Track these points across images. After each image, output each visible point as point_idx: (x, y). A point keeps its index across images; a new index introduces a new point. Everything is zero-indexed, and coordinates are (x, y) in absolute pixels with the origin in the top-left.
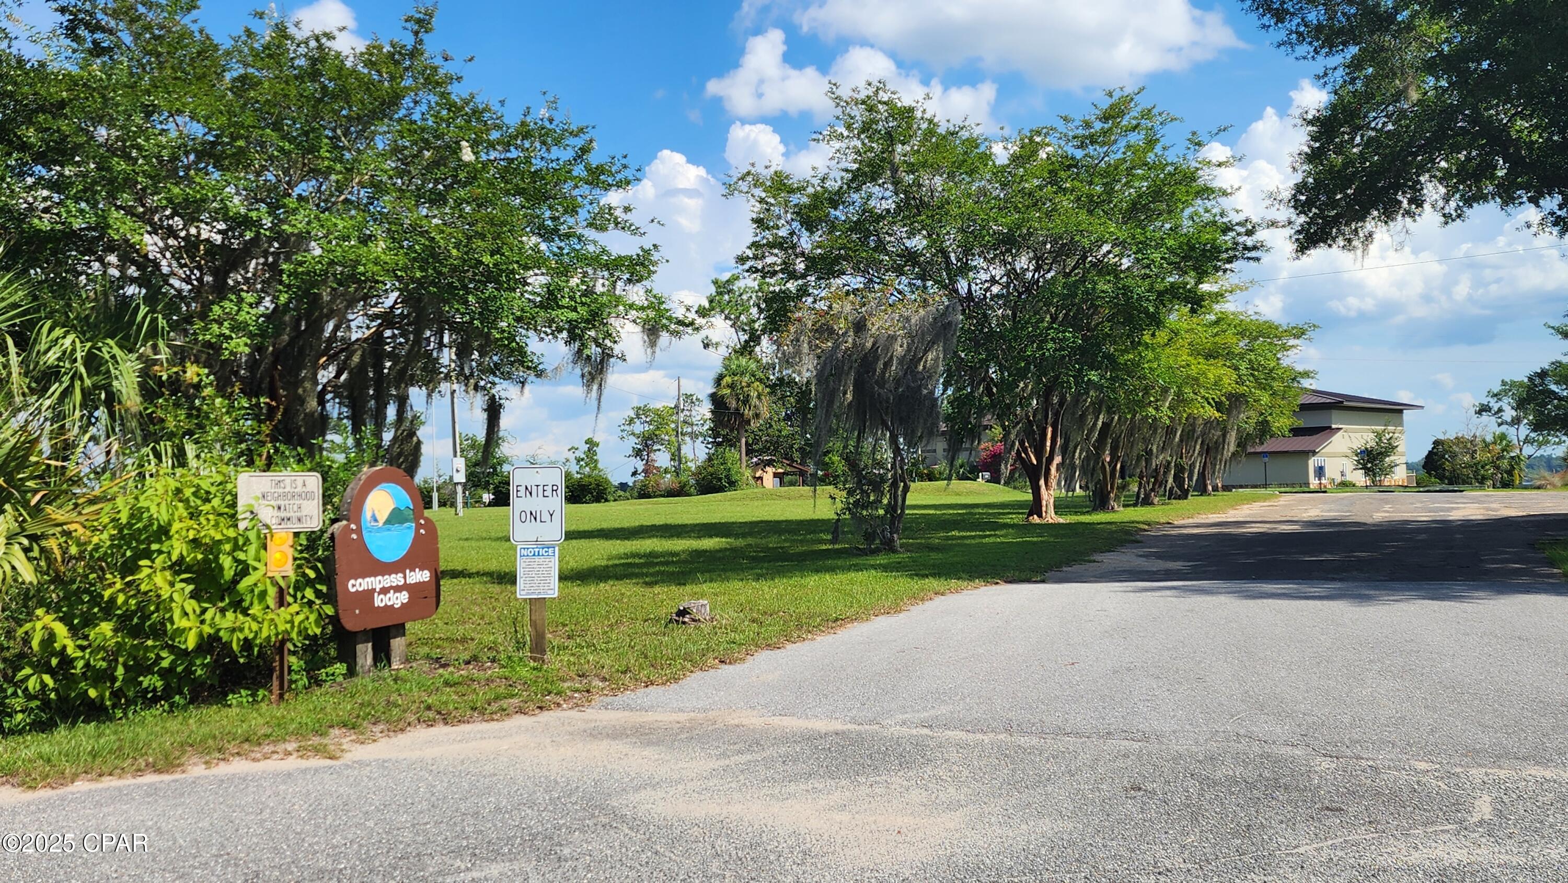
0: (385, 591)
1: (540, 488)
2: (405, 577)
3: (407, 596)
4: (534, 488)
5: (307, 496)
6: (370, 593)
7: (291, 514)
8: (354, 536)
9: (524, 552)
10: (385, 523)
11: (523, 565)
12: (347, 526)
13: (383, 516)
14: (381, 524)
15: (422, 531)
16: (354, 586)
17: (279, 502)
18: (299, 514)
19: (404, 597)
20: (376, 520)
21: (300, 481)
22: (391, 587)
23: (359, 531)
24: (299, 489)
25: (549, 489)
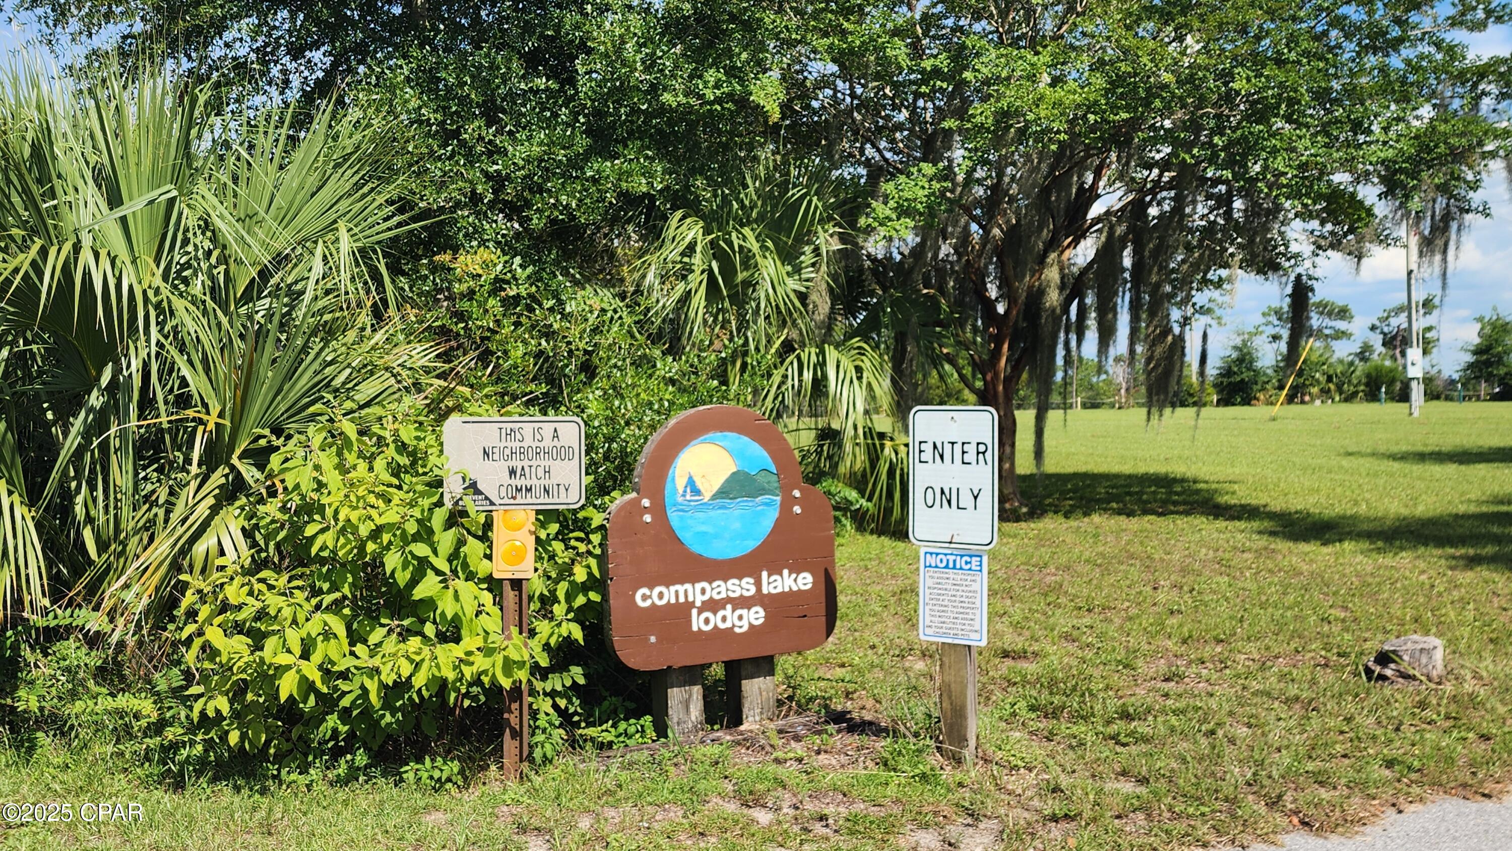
0: (713, 606)
1: (958, 448)
2: (758, 584)
3: (762, 613)
4: (948, 447)
5: (562, 453)
6: (683, 610)
7: (534, 482)
8: (648, 518)
9: (931, 560)
10: (714, 497)
11: (929, 582)
12: (637, 502)
13: (710, 486)
14: (707, 496)
15: (797, 509)
16: (645, 598)
17: (511, 464)
18: (547, 482)
19: (756, 616)
20: (696, 492)
21: (548, 429)
22: (729, 600)
23: (659, 509)
24: (548, 443)
25: (971, 449)
